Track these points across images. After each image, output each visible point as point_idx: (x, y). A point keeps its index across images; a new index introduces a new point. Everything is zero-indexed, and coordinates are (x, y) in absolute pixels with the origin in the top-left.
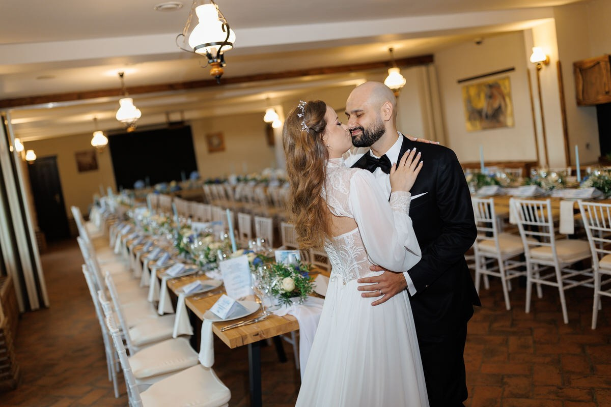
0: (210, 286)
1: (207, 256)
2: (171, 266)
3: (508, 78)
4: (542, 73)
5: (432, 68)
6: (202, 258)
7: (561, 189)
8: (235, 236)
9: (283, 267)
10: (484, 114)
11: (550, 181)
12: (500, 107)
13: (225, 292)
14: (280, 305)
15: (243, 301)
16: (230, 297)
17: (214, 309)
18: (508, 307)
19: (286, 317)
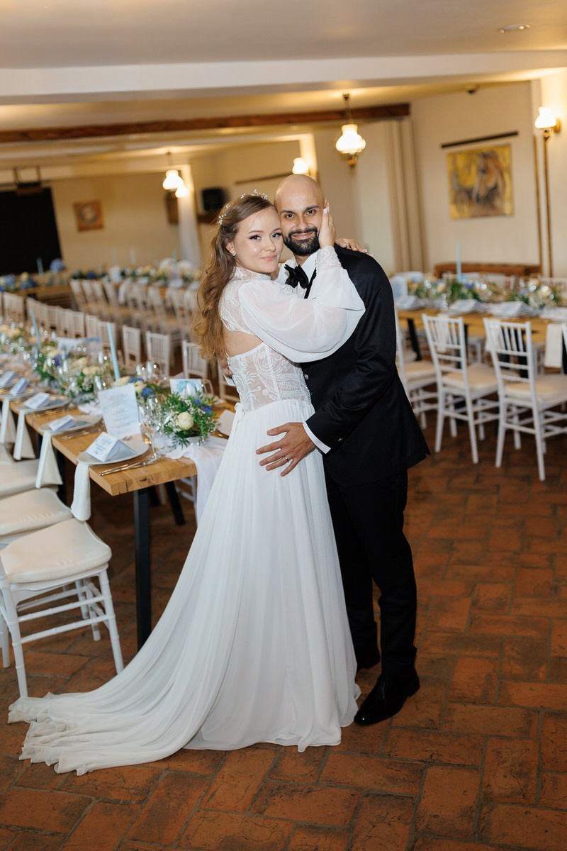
0: (85, 423)
1: (79, 384)
2: (31, 396)
3: (508, 146)
4: (550, 143)
5: (406, 123)
6: (73, 386)
7: (554, 307)
8: (118, 358)
9: (179, 399)
10: (474, 196)
11: (541, 297)
12: (496, 187)
13: (104, 430)
14: (175, 447)
15: (129, 442)
16: (112, 435)
17: (91, 450)
18: (475, 459)
19: (181, 460)
